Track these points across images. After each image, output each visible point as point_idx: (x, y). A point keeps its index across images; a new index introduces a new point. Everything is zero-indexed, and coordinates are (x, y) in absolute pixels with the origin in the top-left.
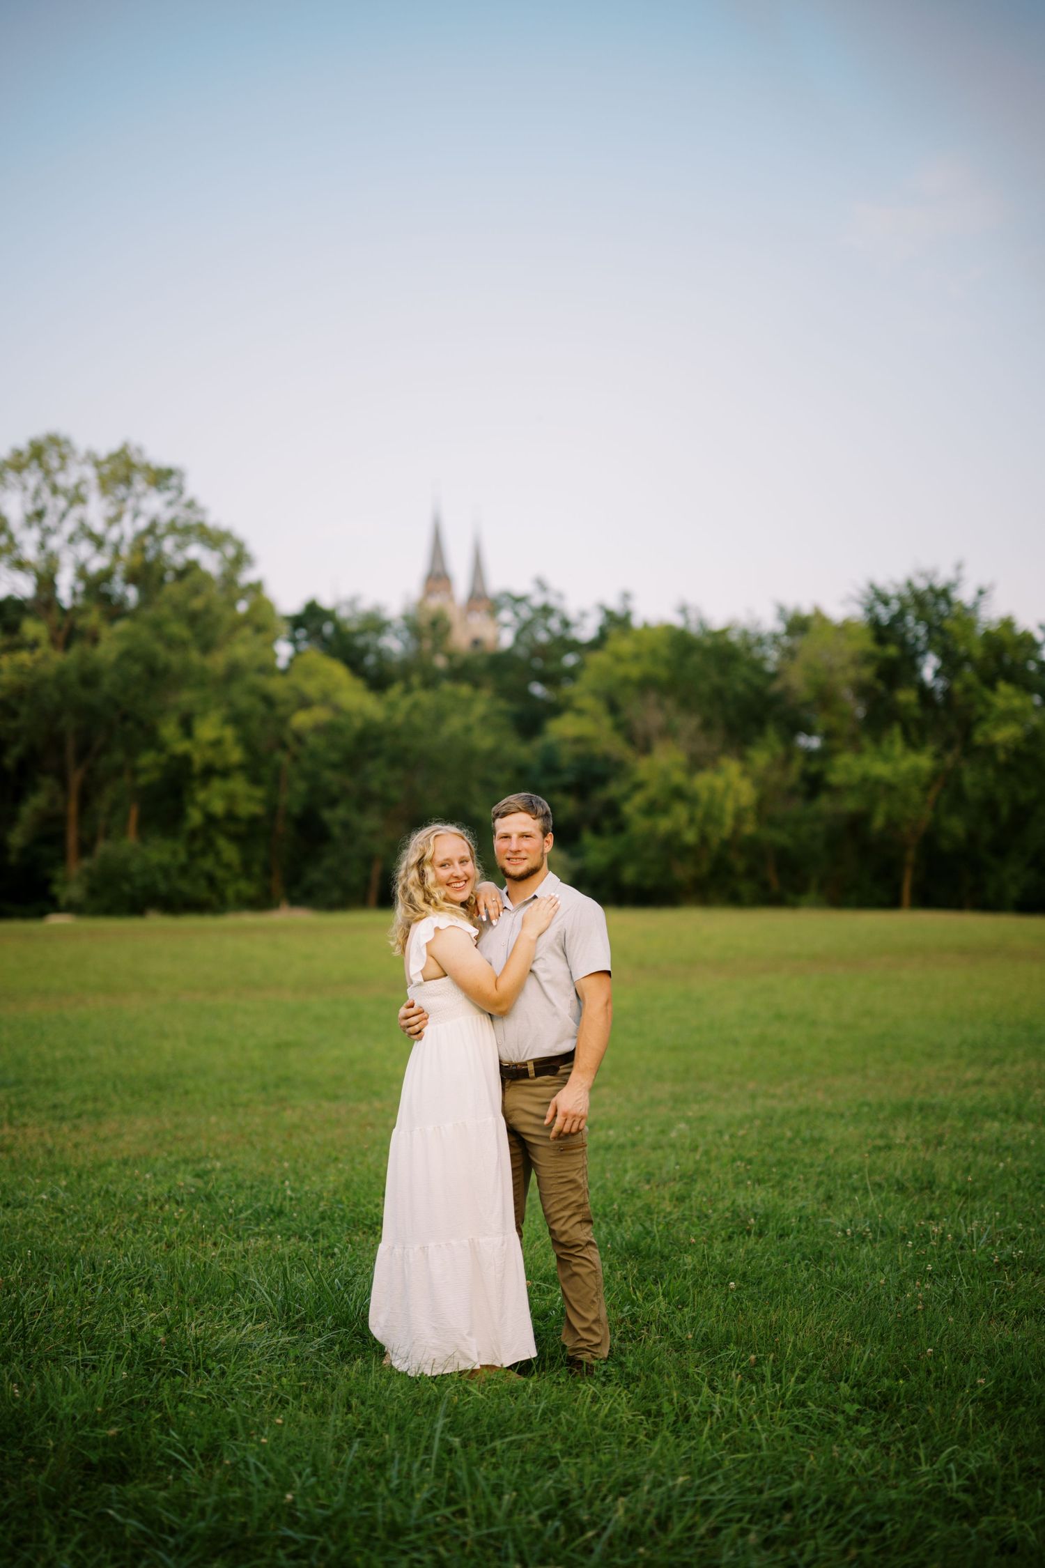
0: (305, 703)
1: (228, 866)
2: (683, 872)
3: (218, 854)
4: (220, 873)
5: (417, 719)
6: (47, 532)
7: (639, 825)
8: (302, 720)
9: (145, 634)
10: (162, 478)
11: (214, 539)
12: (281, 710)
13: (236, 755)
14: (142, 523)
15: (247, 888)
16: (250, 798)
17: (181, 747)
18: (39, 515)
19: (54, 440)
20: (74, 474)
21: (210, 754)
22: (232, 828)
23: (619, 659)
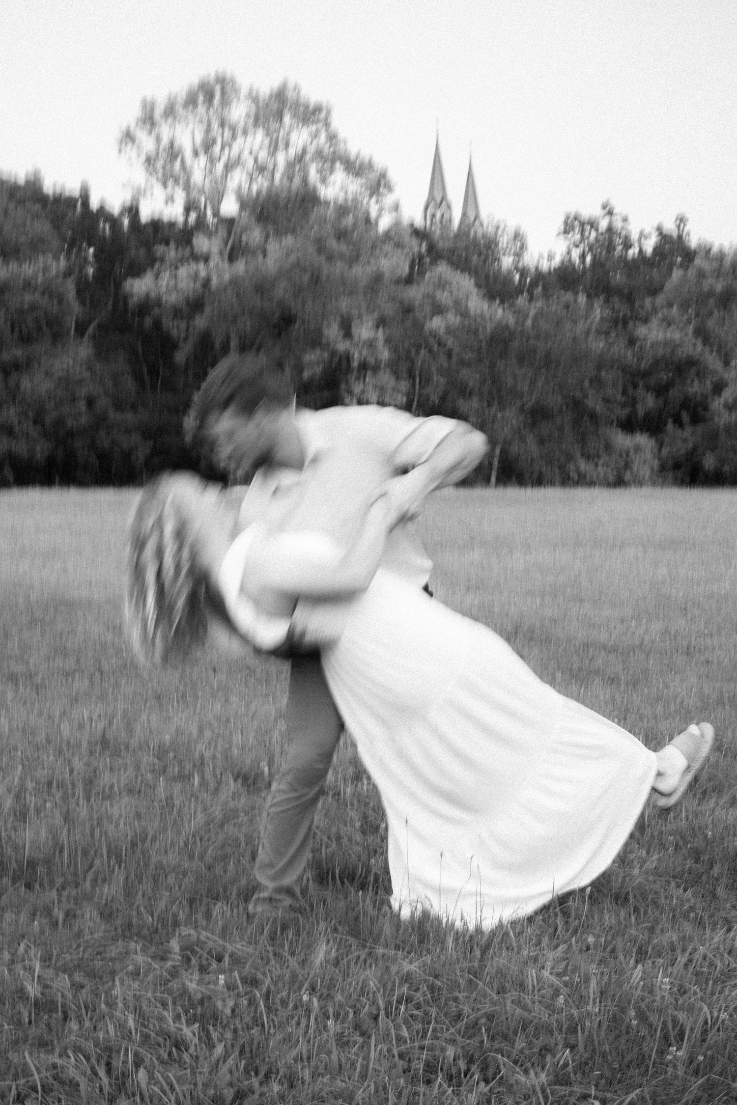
0: (438, 310)
5: (544, 325)
6: (213, 159)
7: (725, 418)
8: (437, 323)
9: (310, 248)
10: (311, 113)
12: (419, 316)
13: (385, 353)
14: (293, 153)
17: (342, 346)
18: (208, 145)
19: (221, 80)
20: (239, 112)
21: (366, 352)
23: (704, 273)
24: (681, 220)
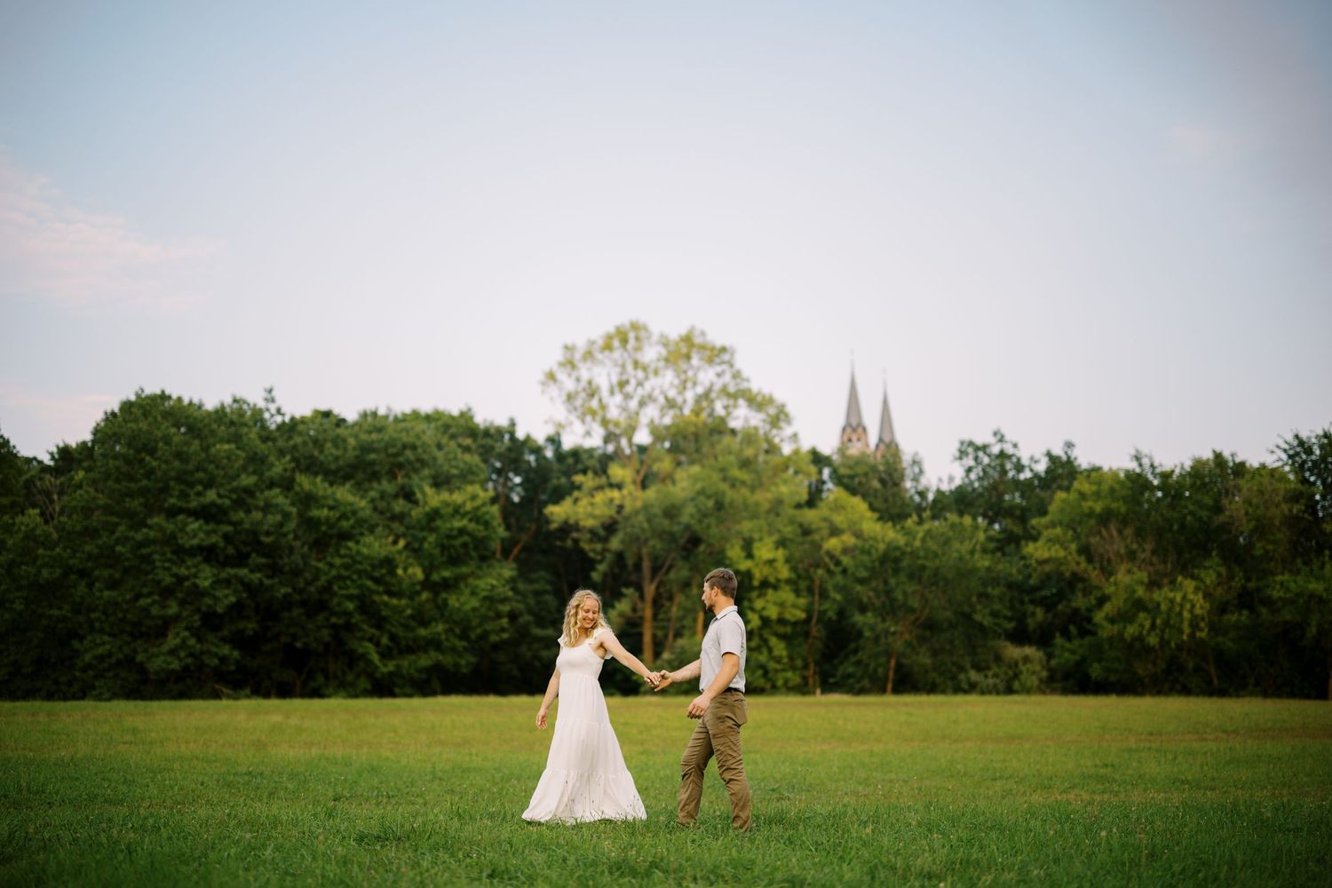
0: (835, 531)
1: (778, 660)
2: (1143, 669)
3: (770, 650)
4: (772, 665)
5: (931, 545)
6: (628, 397)
7: (1107, 630)
8: (833, 544)
9: (716, 476)
10: (716, 354)
11: (757, 402)
12: (816, 537)
13: (785, 572)
14: (700, 390)
15: (794, 678)
16: (795, 606)
17: (744, 565)
18: (623, 384)
19: (635, 326)
20: (651, 354)
21: (766, 571)
22: (781, 630)
23: (1083, 496)
24: (1070, 445)
